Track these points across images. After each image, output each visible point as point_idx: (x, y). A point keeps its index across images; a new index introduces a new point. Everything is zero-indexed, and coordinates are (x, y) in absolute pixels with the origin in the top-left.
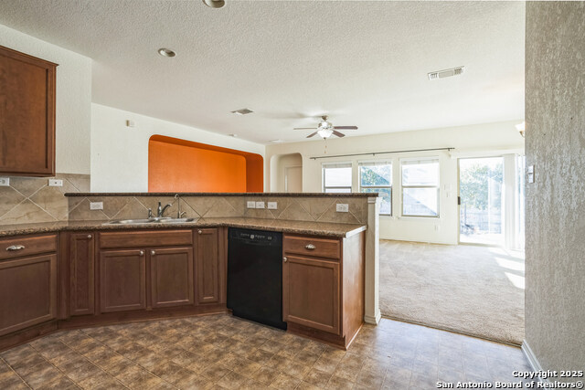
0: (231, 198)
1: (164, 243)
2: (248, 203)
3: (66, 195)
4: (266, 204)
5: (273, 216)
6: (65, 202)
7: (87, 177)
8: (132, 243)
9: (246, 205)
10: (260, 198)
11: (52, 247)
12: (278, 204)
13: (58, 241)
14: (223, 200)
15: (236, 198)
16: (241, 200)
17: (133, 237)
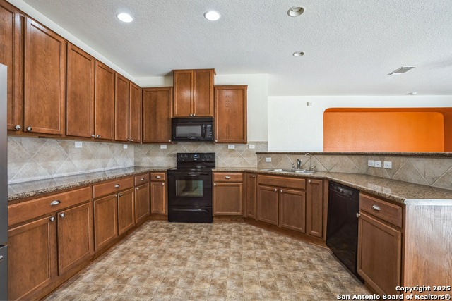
0: (353, 157)
1: (288, 186)
2: (369, 161)
3: (257, 153)
4: (383, 163)
5: (388, 176)
6: (256, 157)
7: (267, 143)
8: (271, 183)
9: (367, 163)
10: (378, 157)
11: (241, 179)
12: (393, 164)
13: (243, 176)
14: (346, 158)
15: (358, 157)
16: (362, 159)
17: (273, 180)
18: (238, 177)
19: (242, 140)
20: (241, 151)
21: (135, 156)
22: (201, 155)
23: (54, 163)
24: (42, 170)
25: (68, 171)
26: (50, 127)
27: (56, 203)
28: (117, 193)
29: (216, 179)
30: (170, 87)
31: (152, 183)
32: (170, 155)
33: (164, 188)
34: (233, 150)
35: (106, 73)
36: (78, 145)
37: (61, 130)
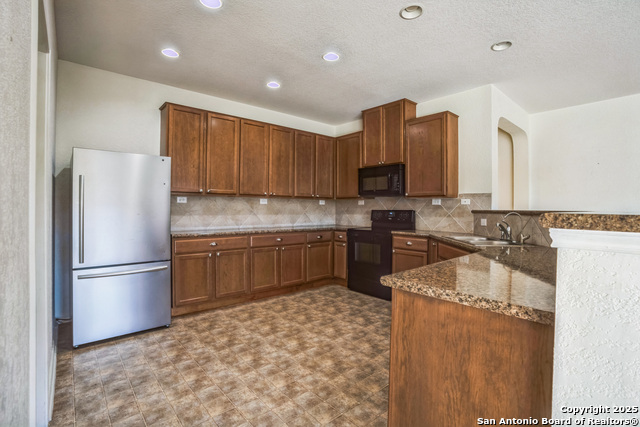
3: (473, 212)
6: (472, 218)
7: (490, 195)
18: (421, 243)
19: (439, 192)
20: (449, 208)
21: (337, 213)
22: (397, 212)
23: (240, 217)
24: (230, 221)
25: (252, 224)
26: (226, 188)
27: (214, 244)
28: (280, 246)
29: (395, 244)
30: (359, 133)
31: (336, 243)
32: (367, 213)
33: (345, 250)
34: (438, 207)
35: (282, 134)
36: (263, 202)
37: (234, 191)
